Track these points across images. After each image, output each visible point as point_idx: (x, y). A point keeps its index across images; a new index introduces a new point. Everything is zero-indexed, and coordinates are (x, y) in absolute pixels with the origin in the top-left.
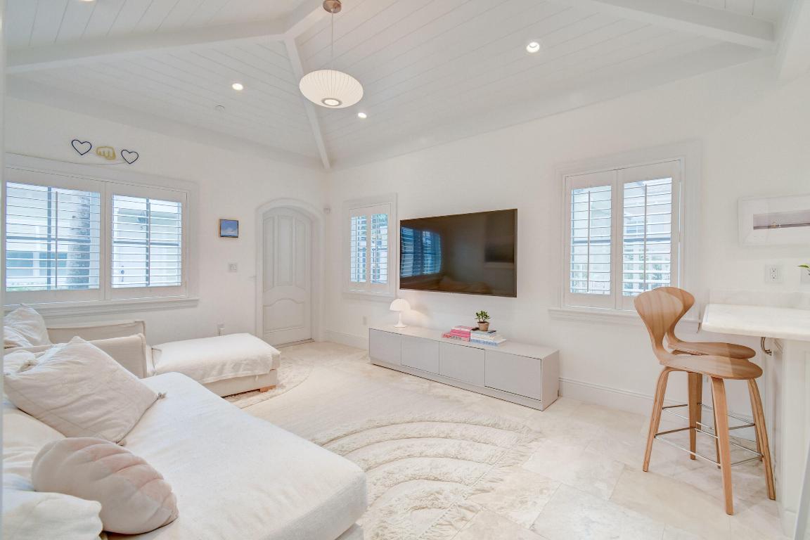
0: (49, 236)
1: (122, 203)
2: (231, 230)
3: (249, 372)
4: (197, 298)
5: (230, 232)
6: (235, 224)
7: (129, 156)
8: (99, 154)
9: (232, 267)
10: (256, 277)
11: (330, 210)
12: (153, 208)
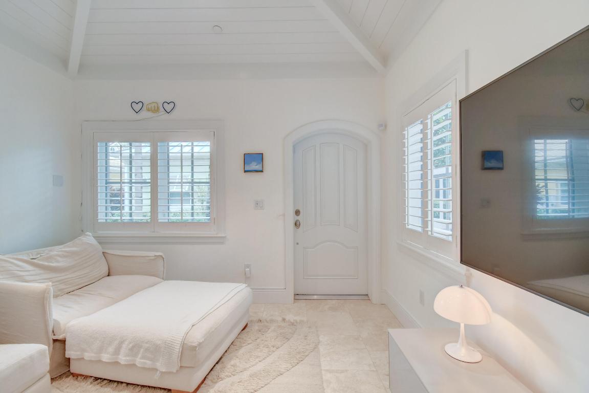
0: (131, 180)
1: (175, 148)
2: (255, 164)
3: (148, 362)
4: (223, 235)
5: (254, 166)
6: (260, 157)
7: (169, 107)
8: (148, 110)
9: (258, 205)
10: (284, 215)
11: (386, 126)
12: (196, 149)
